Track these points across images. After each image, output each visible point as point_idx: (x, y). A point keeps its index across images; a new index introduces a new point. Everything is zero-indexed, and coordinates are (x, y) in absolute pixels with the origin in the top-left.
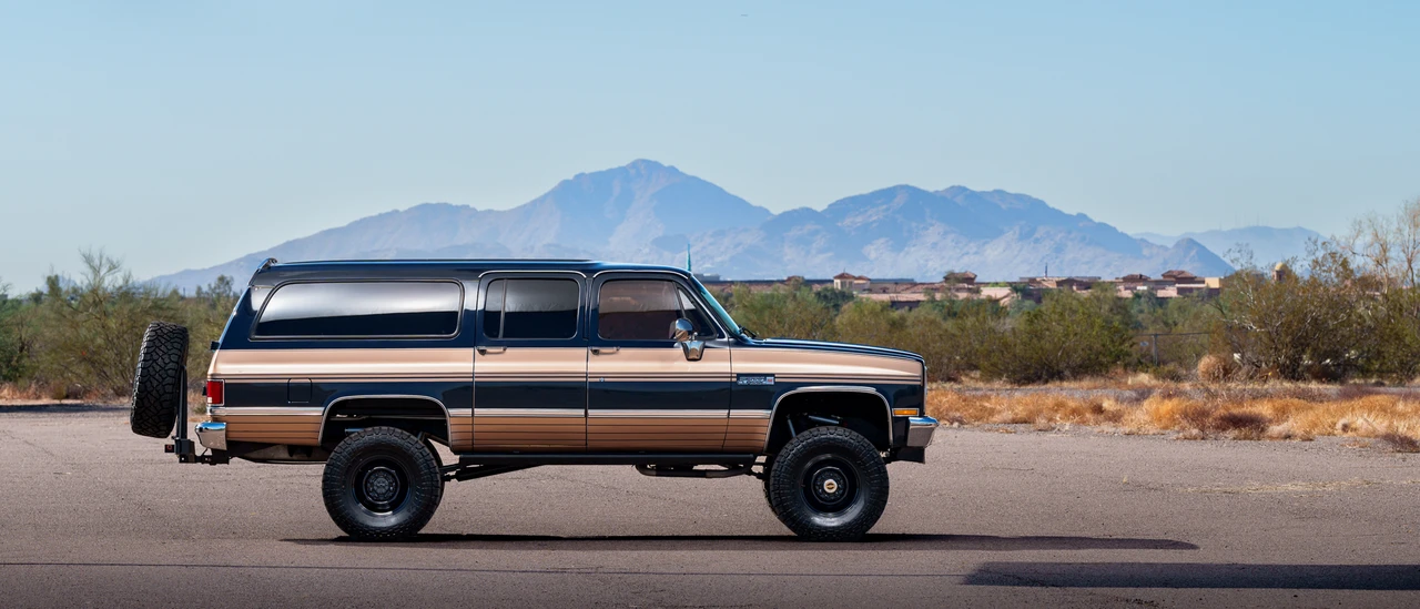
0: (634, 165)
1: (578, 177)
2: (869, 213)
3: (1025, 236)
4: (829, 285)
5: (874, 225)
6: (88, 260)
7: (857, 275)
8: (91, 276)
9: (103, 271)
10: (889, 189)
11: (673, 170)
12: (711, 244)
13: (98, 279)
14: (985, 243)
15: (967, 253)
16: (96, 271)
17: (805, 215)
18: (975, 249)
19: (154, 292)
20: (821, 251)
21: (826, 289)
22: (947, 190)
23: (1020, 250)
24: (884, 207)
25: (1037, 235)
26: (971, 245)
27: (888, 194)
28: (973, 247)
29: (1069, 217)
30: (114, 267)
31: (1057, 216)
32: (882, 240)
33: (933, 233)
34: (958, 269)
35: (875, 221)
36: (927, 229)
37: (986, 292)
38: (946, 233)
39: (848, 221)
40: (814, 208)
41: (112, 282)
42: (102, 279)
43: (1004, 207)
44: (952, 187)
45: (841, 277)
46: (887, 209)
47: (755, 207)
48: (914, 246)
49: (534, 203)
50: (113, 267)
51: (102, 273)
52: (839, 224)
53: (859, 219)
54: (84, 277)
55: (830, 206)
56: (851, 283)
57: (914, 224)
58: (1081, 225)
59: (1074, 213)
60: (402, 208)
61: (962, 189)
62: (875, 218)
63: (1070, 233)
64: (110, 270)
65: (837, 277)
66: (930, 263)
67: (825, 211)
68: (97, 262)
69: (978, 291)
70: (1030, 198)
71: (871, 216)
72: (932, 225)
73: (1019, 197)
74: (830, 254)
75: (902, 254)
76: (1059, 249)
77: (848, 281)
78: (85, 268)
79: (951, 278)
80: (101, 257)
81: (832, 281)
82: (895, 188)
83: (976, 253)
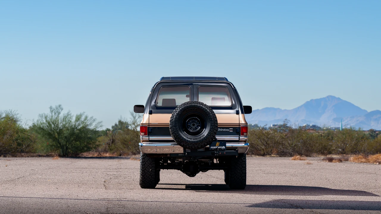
0: (328, 97)
1: (312, 100)
8: (133, 119)
9: (137, 118)
11: (339, 99)
12: (350, 120)
13: (135, 120)
42: (137, 120)
49: (298, 108)
54: (131, 119)
60: (260, 109)
64: (139, 117)
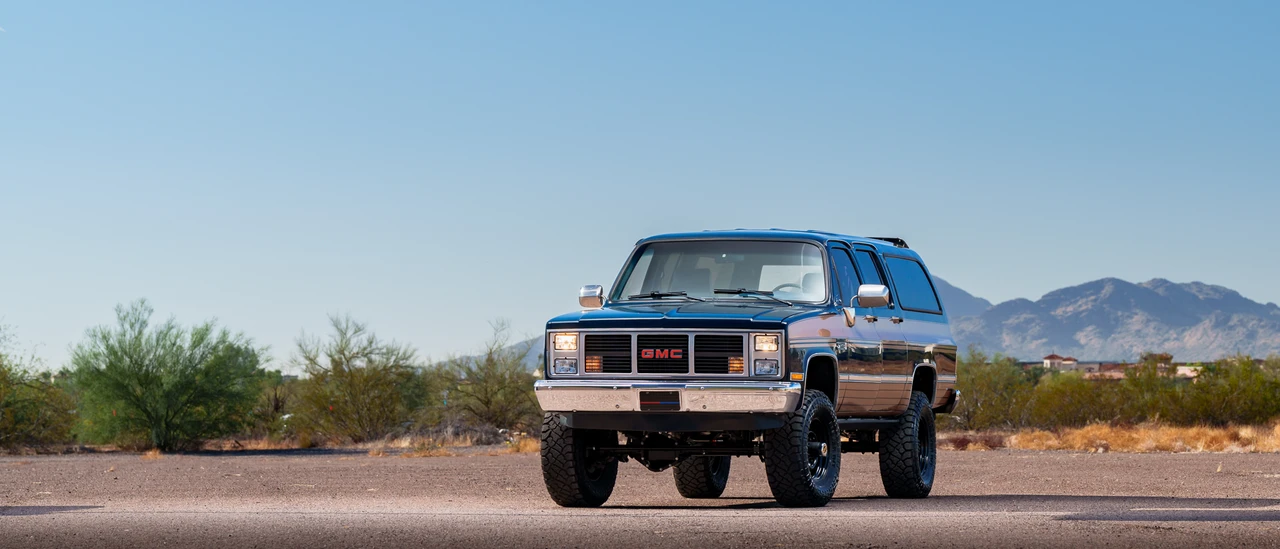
2: (1080, 303)
3: (1222, 324)
4: (1039, 366)
5: (1084, 314)
6: (336, 324)
7: (1065, 357)
10: (1097, 282)
14: (1183, 331)
15: (1167, 340)
16: (343, 333)
17: (1020, 305)
18: (1175, 336)
19: (396, 353)
20: (1035, 338)
21: (1036, 369)
22: (1149, 283)
23: (1216, 337)
24: (1093, 297)
25: (1231, 323)
26: (1171, 332)
27: (1096, 286)
28: (1173, 334)
29: (1260, 306)
30: (360, 330)
31: (1248, 306)
32: (1090, 328)
33: (1137, 321)
34: (1157, 351)
35: (1083, 311)
36: (1132, 318)
37: (1182, 371)
38: (1148, 321)
39: (1059, 311)
40: (1030, 299)
41: (356, 343)
43: (1201, 297)
44: (1154, 280)
45: (1051, 357)
46: (1095, 300)
47: (977, 299)
48: (1120, 333)
50: (358, 330)
51: (348, 335)
52: (1053, 313)
53: (1070, 309)
55: (1044, 297)
56: (1059, 364)
57: (1120, 313)
58: (1271, 313)
59: (1264, 302)
61: (1164, 282)
62: (1084, 308)
63: (1260, 320)
65: (1046, 358)
66: (1135, 349)
67: (1039, 301)
68: (344, 325)
69: (1174, 369)
70: (1225, 289)
71: (1080, 306)
72: (1136, 314)
73: (1215, 289)
74: (1044, 340)
75: (1109, 340)
76: (1252, 335)
77: (1057, 361)
78: (334, 331)
79: (1151, 358)
80: (347, 321)
81: (1042, 363)
82: (1102, 281)
83: (1176, 339)
